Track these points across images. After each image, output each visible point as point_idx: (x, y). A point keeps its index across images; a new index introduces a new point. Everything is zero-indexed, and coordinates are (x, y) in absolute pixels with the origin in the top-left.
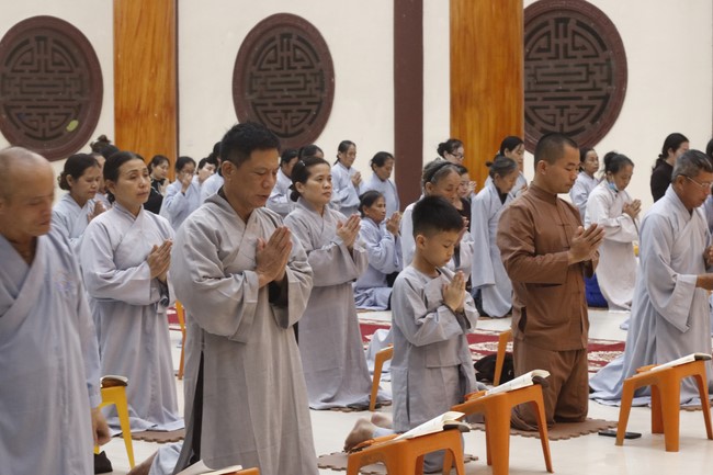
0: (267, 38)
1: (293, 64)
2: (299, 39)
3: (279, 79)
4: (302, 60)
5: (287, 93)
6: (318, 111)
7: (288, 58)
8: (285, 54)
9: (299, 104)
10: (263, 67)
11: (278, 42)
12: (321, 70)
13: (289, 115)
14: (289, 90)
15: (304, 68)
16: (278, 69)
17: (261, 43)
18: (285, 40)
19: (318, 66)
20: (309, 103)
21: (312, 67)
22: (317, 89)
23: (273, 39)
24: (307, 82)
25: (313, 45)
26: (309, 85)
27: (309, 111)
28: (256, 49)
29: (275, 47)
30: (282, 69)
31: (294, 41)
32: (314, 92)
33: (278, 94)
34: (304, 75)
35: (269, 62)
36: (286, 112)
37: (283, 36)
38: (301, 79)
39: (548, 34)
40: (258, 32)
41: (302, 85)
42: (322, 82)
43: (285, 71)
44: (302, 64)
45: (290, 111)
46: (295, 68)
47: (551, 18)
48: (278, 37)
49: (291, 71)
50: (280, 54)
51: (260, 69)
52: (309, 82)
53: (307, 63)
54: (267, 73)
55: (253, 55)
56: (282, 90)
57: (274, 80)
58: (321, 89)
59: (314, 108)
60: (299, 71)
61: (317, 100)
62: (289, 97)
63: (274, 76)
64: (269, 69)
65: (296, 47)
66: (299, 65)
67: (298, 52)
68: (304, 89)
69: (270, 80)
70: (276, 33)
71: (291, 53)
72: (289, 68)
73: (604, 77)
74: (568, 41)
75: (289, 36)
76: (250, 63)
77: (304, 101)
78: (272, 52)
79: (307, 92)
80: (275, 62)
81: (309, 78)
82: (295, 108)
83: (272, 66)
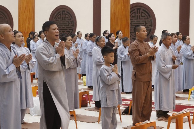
0: (58, 12)
1: (65, 19)
2: (67, 12)
5: (63, 27)
6: (72, 32)
7: (64, 17)
8: (63, 16)
9: (67, 30)
10: (57, 19)
11: (61, 13)
12: (73, 21)
13: (64, 33)
14: (64, 26)
15: (68, 20)
16: (61, 20)
17: (57, 13)
18: (63, 12)
19: (72, 19)
20: (70, 30)
21: (70, 20)
22: (72, 26)
23: (60, 12)
24: (69, 24)
25: (71, 14)
26: (70, 25)
27: (69, 32)
28: (55, 14)
29: (60, 14)
30: (62, 20)
31: (66, 13)
32: (71, 27)
33: (61, 27)
34: (68, 22)
35: (59, 18)
36: (63, 32)
37: (63, 11)
38: (68, 23)
39: (135, 12)
40: (56, 10)
41: (68, 25)
42: (73, 24)
43: (63, 21)
44: (68, 19)
45: (64, 32)
46: (66, 20)
47: (136, 8)
48: (61, 11)
49: (64, 21)
50: (62, 16)
51: (56, 20)
52: (70, 24)
53: (69, 19)
55: (54, 16)
56: (62, 26)
57: (60, 23)
58: (73, 26)
59: (71, 31)
60: (67, 21)
61: (72, 29)
62: (64, 28)
63: (60, 22)
64: (59, 20)
65: (66, 14)
66: (67, 19)
67: (67, 16)
68: (68, 26)
69: (59, 23)
70: (61, 10)
71: (65, 16)
72: (64, 20)
73: (150, 24)
74: (140, 14)
75: (64, 11)
76: (54, 18)
77: (68, 29)
78: (60, 15)
79: (69, 27)
80: (60, 18)
81: (69, 23)
82: (66, 31)
83: (60, 19)
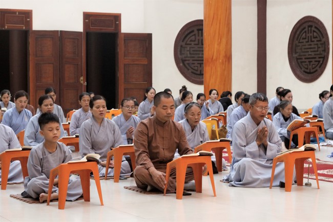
0: (302, 27)
1: (313, 40)
2: (316, 28)
3: (307, 47)
4: (316, 37)
5: (310, 53)
6: (323, 61)
7: (311, 36)
8: (310, 35)
9: (315, 58)
10: (301, 41)
11: (306, 29)
12: (324, 42)
13: (311, 63)
14: (311, 52)
15: (317, 41)
16: (307, 42)
17: (300, 30)
18: (310, 28)
19: (323, 40)
20: (319, 58)
21: (320, 41)
22: (323, 51)
23: (305, 28)
24: (318, 48)
25: (321, 30)
26: (319, 49)
27: (319, 61)
28: (298, 33)
29: (306, 32)
30: (308, 42)
31: (313, 29)
32: (322, 52)
33: (307, 54)
34: (317, 44)
35: (303, 39)
36: (310, 62)
37: (309, 26)
38: (316, 46)
40: (298, 25)
41: (316, 49)
42: (325, 48)
43: (310, 43)
44: (317, 39)
45: (312, 61)
46: (314, 41)
48: (307, 27)
49: (312, 43)
50: (307, 35)
51: (299, 42)
52: (320, 47)
53: (318, 39)
54: (302, 44)
55: (296, 36)
56: (308, 52)
58: (324, 51)
59: (321, 60)
60: (315, 43)
61: (323, 56)
62: (311, 55)
63: (305, 45)
64: (303, 42)
65: (314, 31)
66: (315, 40)
67: (315, 34)
68: (318, 51)
69: (303, 47)
70: (306, 25)
71: (312, 35)
72: (312, 41)
75: (311, 26)
76: (295, 40)
77: (317, 56)
78: (304, 34)
79: (318, 53)
80: (305, 38)
81: (319, 46)
82: (313, 60)
83: (304, 41)
